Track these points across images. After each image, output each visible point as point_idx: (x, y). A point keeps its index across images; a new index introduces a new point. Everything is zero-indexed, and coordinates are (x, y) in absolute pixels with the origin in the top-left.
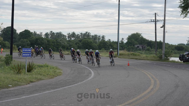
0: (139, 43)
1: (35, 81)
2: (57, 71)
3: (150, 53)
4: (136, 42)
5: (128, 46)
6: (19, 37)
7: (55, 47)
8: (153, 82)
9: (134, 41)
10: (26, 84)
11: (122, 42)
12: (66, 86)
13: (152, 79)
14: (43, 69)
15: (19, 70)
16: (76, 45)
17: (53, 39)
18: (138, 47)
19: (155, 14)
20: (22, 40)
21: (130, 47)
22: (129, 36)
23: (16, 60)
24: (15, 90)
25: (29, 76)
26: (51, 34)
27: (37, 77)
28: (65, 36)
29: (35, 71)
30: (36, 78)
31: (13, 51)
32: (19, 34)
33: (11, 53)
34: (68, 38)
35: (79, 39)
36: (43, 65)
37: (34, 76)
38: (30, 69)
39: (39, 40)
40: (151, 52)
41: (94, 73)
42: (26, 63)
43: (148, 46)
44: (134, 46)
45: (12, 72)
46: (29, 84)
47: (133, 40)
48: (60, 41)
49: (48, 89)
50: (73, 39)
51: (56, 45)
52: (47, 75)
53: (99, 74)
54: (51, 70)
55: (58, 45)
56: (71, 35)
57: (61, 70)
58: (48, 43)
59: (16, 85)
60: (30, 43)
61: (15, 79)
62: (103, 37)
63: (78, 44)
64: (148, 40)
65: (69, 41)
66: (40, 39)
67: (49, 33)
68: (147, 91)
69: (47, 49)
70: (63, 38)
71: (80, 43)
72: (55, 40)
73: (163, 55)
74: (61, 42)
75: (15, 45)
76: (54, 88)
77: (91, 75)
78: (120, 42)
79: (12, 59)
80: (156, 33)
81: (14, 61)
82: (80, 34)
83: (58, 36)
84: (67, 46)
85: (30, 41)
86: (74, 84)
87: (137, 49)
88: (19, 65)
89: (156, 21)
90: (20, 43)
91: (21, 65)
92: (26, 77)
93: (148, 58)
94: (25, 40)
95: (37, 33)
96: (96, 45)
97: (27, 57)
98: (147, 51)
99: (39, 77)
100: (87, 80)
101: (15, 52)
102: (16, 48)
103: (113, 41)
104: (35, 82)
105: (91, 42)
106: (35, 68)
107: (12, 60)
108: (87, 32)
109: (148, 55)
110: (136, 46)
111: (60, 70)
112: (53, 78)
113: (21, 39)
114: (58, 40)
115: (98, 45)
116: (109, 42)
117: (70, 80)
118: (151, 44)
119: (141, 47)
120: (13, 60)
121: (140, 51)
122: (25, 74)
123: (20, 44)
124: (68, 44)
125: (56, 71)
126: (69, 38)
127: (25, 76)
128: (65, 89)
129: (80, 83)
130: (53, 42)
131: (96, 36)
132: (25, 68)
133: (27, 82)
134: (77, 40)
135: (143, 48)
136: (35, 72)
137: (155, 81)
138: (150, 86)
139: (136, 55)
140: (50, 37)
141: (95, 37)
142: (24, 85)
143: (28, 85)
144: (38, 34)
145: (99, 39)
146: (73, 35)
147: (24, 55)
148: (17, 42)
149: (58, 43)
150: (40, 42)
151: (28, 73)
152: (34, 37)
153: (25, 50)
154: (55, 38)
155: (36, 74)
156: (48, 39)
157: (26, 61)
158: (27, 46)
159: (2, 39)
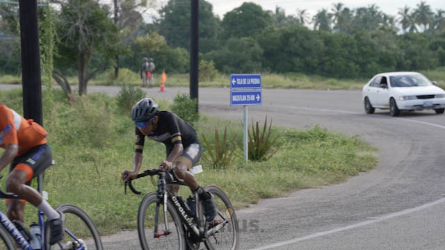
1: (276, 191)
2: (360, 154)
6: (223, 30)
7: (354, 61)
10: (244, 204)
12: (391, 211)
14: (307, 148)
15: (220, 152)
16: (431, 52)
17: (345, 35)
20: (232, 39)
25: (256, 175)
26: (336, 15)
27: (282, 177)
28: (392, 20)
29: (279, 154)
30: (280, 182)
31: (200, 84)
33: (194, 93)
34: (400, 26)
36: (305, 130)
37: (275, 175)
38: (259, 150)
39: (293, 40)
42: (243, 125)
46: (254, 203)
48: (371, 40)
49: (321, 224)
51: (357, 55)
52: (320, 168)
54: (336, 153)
55: (364, 54)
56: (413, 15)
57: (375, 150)
58: (326, 48)
60: (262, 51)
63: (440, 49)
65: (406, 37)
66: (298, 35)
67: (329, 11)
69: (323, 70)
70: (383, 28)
72: (352, 37)
74: (375, 41)
75: (208, 60)
76: (346, 221)
79: (197, 111)
84: (400, 55)
85: (262, 44)
88: (221, 133)
90: (228, 52)
91: (225, 135)
92: (244, 177)
94: (244, 40)
99: (292, 176)
101: (209, 86)
102: (213, 72)
104: (276, 196)
106: (279, 145)
107: (196, 118)
111: (368, 150)
112: (344, 181)
113: (228, 36)
114: (362, 37)
117: (404, 187)
120: (202, 117)
122: (241, 167)
123: (228, 54)
124: (402, 48)
125: (353, 156)
126: (405, 28)
127: (242, 174)
128: (384, 223)
130: (345, 45)
132: (241, 145)
133: (247, 198)
134: (437, 32)
136: (276, 159)
140: (333, 25)
142: (237, 209)
144: (291, 17)
146: (423, 12)
147: (235, 98)
148: (214, 48)
149: (365, 49)
150: (297, 45)
151: (251, 164)
152: (276, 29)
153: (239, 82)
154: (352, 29)
155: (280, 166)
156: (328, 33)
157: (245, 120)
158: (249, 63)
159: (162, 39)
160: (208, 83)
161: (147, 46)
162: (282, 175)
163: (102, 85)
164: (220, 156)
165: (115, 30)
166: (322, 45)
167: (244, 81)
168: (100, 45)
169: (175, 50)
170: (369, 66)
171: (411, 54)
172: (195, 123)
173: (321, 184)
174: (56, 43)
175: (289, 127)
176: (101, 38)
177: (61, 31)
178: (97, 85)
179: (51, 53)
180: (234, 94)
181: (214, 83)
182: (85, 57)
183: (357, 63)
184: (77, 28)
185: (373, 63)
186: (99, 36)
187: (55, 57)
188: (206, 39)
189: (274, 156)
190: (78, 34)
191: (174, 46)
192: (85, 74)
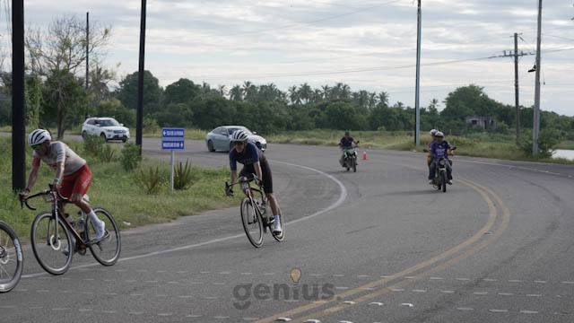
0: (476, 113)
1: (191, 211)
3: (506, 139)
4: (469, 110)
5: (448, 120)
6: (165, 97)
8: (493, 215)
9: (463, 106)
10: (167, 219)
11: (433, 111)
13: (494, 208)
14: (218, 182)
15: (153, 183)
16: (310, 118)
17: (252, 104)
18: (475, 122)
19: (516, 35)
20: (172, 104)
21: (452, 121)
22: (450, 94)
23: (151, 157)
24: (137, 234)
25: (178, 200)
26: (246, 90)
27: (197, 202)
28: (284, 95)
29: (196, 185)
30: (195, 205)
31: (143, 135)
32: (165, 89)
33: (139, 141)
34: (290, 99)
35: (319, 103)
36: (217, 169)
37: (191, 199)
38: (182, 182)
39: (215, 106)
40: (506, 136)
41: (348, 191)
42: (171, 164)
43: (501, 121)
44: (463, 119)
45: (136, 188)
46: (174, 219)
47: (461, 104)
48: (269, 108)
50: (303, 102)
51: (260, 119)
52: (224, 196)
53: (361, 195)
55: (264, 117)
56: (299, 92)
58: (238, 113)
59: (141, 223)
60: (192, 113)
61: (140, 208)
62: (383, 97)
63: (316, 116)
64: (500, 104)
65: (293, 107)
66: (219, 103)
67: (241, 87)
68: (471, 240)
70: (278, 100)
71: (322, 114)
72: (256, 106)
73: (534, 144)
74: (272, 109)
75: (153, 118)
77: (338, 198)
78: (428, 110)
79: (140, 153)
80: (517, 86)
81: (146, 159)
82: (321, 89)
83: (266, 93)
84: (289, 120)
85: (192, 108)
86: (290, 220)
87: (473, 128)
88: (154, 169)
89: (516, 55)
91: (157, 172)
92: (169, 201)
93: (496, 152)
94: (180, 105)
95: (211, 88)
96: (364, 118)
97: (174, 151)
98: (498, 134)
99: (204, 201)
100: (326, 210)
102: (155, 127)
103: (409, 108)
104: (191, 214)
105: (351, 111)
106: (198, 179)
107: (140, 159)
108: (339, 85)
109: (494, 145)
110: (469, 120)
113: (169, 102)
114: (263, 106)
115: (368, 119)
116: (397, 109)
118: (510, 114)
119: (481, 124)
120: (143, 159)
121: (480, 134)
122: (168, 194)
124: (290, 114)
126: (293, 101)
127: (168, 198)
129: (304, 218)
130: (251, 111)
131: (364, 93)
132: (169, 178)
133: (169, 215)
134: (315, 105)
135: (488, 127)
136: (194, 189)
137: (500, 213)
138: (482, 227)
139: (462, 145)
140: (243, 97)
141: (362, 97)
142: (162, 222)
143: (173, 223)
144: (214, 90)
145: (372, 101)
146: (305, 91)
147: (165, 145)
148: (159, 110)
149: (265, 114)
150: (217, 110)
151: (175, 192)
152: (203, 98)
153: (169, 133)
154: (256, 100)
155: (196, 194)
156: (239, 102)
157: (172, 161)
158: (183, 122)
159: (119, 103)
160: (152, 135)
161: (108, 107)
162: (197, 200)
163: (75, 134)
164: (153, 186)
165: (85, 95)
166: (235, 110)
167: (172, 133)
168: (74, 105)
169: (130, 111)
170: (267, 126)
171: (296, 119)
172: (138, 162)
173: (224, 207)
174: (41, 104)
175: (205, 167)
176: (75, 101)
177: (45, 95)
178: (72, 134)
179: (37, 110)
180: (164, 142)
181: (156, 135)
182: (63, 114)
183: (259, 124)
184: (58, 93)
185: (271, 125)
186: (73, 98)
187: (40, 113)
188: (153, 104)
189: (192, 187)
190: (58, 98)
191: (130, 108)
192: (62, 126)
